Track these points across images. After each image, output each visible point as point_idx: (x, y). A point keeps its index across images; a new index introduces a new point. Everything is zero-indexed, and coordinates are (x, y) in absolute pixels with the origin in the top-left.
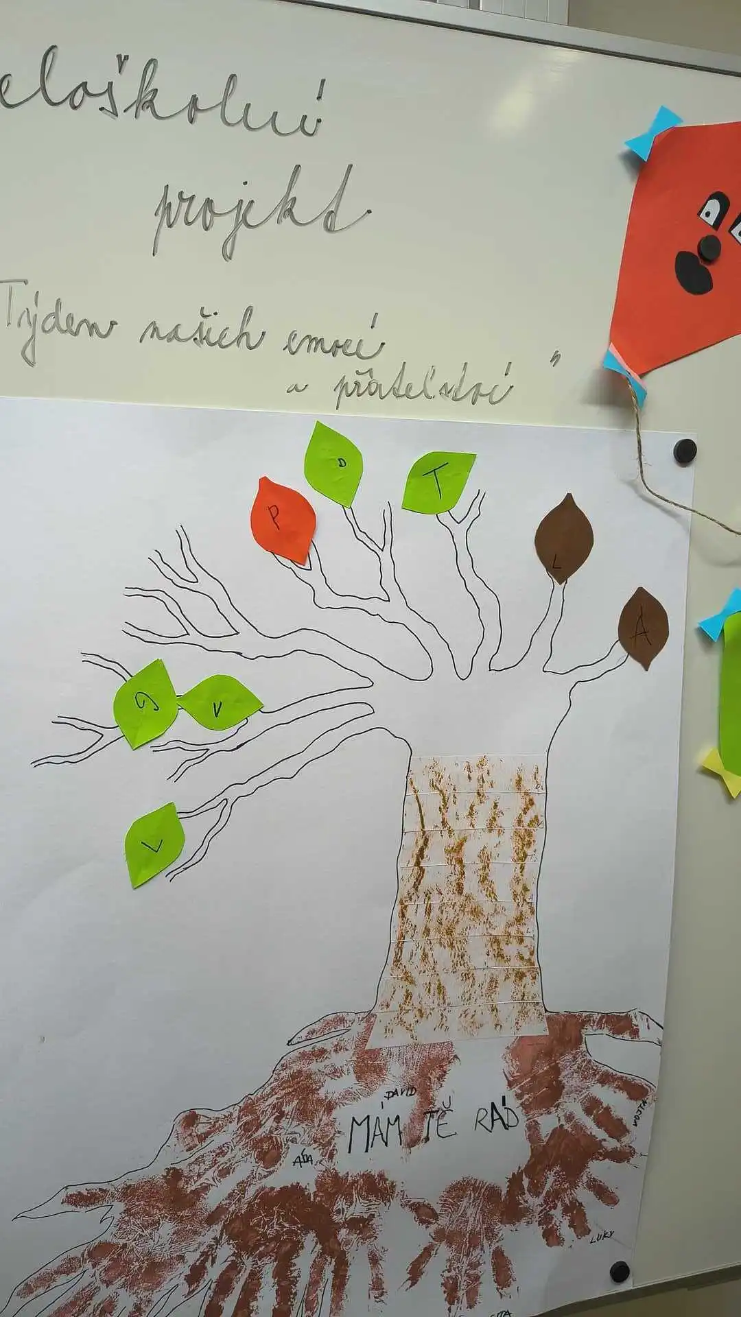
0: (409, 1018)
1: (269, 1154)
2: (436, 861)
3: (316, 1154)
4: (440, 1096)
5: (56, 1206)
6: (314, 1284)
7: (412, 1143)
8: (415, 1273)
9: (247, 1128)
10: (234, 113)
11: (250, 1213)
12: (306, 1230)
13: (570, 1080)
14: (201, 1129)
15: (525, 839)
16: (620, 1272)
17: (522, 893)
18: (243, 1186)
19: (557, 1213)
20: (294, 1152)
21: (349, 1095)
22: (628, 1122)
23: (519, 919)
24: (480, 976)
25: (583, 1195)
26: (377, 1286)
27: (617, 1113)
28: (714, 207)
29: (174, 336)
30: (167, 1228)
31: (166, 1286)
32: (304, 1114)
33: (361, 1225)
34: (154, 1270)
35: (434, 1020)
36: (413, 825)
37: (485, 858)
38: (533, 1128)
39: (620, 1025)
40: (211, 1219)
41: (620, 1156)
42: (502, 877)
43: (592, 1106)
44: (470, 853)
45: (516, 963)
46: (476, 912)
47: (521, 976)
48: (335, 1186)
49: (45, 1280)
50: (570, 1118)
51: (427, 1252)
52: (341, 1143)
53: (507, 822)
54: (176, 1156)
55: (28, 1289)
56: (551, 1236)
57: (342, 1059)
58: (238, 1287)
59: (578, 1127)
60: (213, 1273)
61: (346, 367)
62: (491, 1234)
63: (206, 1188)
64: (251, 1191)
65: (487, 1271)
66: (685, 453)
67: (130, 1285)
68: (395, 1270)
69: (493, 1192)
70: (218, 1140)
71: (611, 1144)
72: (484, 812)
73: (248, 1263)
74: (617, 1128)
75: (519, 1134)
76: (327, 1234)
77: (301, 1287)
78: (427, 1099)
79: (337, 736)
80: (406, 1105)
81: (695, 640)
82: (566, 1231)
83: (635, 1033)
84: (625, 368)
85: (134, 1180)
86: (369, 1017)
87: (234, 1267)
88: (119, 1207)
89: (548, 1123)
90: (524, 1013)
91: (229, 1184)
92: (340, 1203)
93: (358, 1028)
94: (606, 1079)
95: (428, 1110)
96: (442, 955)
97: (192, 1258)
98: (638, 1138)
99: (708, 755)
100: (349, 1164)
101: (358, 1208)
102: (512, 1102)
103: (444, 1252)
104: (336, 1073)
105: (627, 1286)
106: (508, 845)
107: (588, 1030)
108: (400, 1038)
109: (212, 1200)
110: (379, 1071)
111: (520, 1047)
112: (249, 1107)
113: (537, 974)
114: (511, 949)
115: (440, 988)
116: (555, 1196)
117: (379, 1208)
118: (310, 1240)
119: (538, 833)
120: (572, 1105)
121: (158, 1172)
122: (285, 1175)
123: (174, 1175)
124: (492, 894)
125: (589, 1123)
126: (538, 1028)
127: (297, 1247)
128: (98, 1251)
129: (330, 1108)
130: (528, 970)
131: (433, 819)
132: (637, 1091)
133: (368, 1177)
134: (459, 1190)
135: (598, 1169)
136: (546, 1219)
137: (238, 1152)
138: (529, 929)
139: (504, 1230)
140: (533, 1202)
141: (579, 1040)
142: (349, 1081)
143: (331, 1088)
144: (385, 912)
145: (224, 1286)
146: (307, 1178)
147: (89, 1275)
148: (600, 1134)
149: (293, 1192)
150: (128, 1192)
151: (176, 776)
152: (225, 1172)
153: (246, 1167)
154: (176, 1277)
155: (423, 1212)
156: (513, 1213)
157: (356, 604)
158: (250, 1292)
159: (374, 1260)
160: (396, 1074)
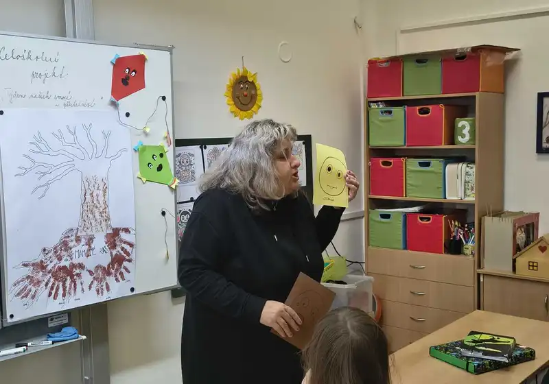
0: (85, 229)
1: (60, 259)
2: (88, 197)
3: (69, 258)
4: (92, 246)
5: (21, 266)
6: (70, 289)
7: (88, 256)
8: (90, 287)
9: (56, 252)
10: (44, 59)
11: (56, 272)
12: (68, 275)
13: (118, 243)
14: (47, 252)
15: (105, 192)
16: (132, 290)
17: (105, 203)
18: (55, 265)
19: (118, 274)
20: (65, 258)
21: (75, 246)
22: (130, 252)
23: (105, 208)
24: (99, 221)
25: (123, 270)
26: (83, 290)
27: (128, 250)
28: (127, 70)
29: (35, 97)
30: (41, 273)
31: (41, 286)
32: (66, 250)
33: (78, 275)
34: (39, 282)
35: (90, 229)
36: (83, 188)
37: (97, 196)
38: (111, 253)
39: (127, 230)
40: (49, 272)
41: (130, 261)
42: (101, 199)
43: (123, 249)
44: (94, 194)
45: (105, 218)
46: (97, 207)
47: (106, 220)
48: (73, 266)
49: (18, 283)
50: (118, 251)
51: (92, 282)
52: (73, 256)
53: (101, 188)
54: (42, 257)
55: (15, 285)
56: (117, 280)
57: (73, 238)
58: (55, 288)
59: (120, 254)
60: (50, 285)
61: (66, 101)
62: (104, 278)
63: (48, 265)
64: (57, 266)
65: (104, 287)
66: (128, 115)
67: (34, 285)
68: (86, 287)
69: (104, 268)
70: (50, 255)
71: (127, 258)
72: (96, 186)
73: (57, 282)
74: (128, 254)
75: (109, 254)
76: (72, 277)
77: (67, 289)
78: (90, 246)
79: (68, 171)
80: (86, 248)
81: (134, 151)
82: (120, 279)
83: (130, 232)
84: (114, 100)
85: (34, 262)
86: (78, 229)
87: (54, 284)
88: (32, 268)
89: (114, 252)
90: (107, 228)
91: (52, 265)
92: (74, 270)
93: (75, 231)
94: (125, 242)
95: (90, 249)
96: (91, 216)
97: (46, 280)
98: (133, 256)
99: (138, 174)
100: (75, 261)
101: (78, 271)
102: (107, 247)
103: (96, 283)
104: (72, 241)
105: (134, 293)
106: (101, 192)
107: (120, 232)
108: (84, 233)
109: (49, 268)
110: (80, 240)
111: (107, 236)
112: (55, 248)
113: (109, 219)
114: (104, 215)
115: (91, 223)
116: (117, 270)
117: (82, 271)
118: (69, 278)
119: (107, 190)
120: (119, 249)
121: (39, 261)
122: (63, 263)
123: (42, 262)
124: (99, 203)
125: (122, 252)
126: (110, 231)
127: (66, 280)
128: (28, 277)
129: (71, 249)
130: (108, 219)
131: (87, 187)
132: (131, 245)
133: (79, 264)
134: (97, 267)
135: (125, 264)
136: (116, 276)
137: (53, 258)
138: (107, 210)
139: (107, 278)
140: (113, 271)
141: (119, 234)
142: (74, 242)
143: (71, 244)
144: (79, 206)
145: (52, 288)
146: (67, 264)
147: (27, 282)
148: (125, 255)
149: (65, 267)
150: (33, 265)
151: (39, 179)
152: (51, 262)
153: (56, 261)
154: (43, 285)
155: (91, 272)
156: (109, 274)
157: (70, 145)
158: (57, 290)
159: (82, 284)
160: (83, 241)
